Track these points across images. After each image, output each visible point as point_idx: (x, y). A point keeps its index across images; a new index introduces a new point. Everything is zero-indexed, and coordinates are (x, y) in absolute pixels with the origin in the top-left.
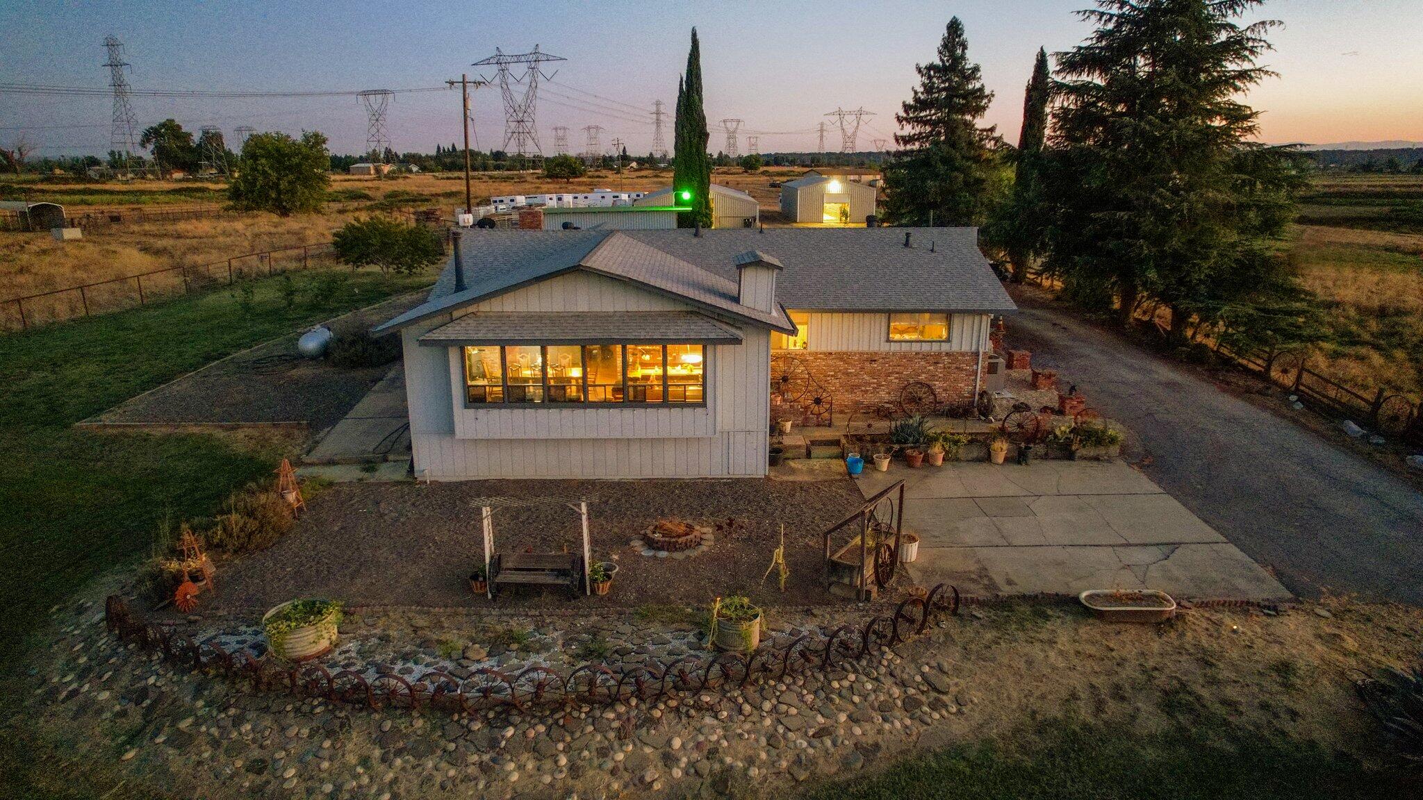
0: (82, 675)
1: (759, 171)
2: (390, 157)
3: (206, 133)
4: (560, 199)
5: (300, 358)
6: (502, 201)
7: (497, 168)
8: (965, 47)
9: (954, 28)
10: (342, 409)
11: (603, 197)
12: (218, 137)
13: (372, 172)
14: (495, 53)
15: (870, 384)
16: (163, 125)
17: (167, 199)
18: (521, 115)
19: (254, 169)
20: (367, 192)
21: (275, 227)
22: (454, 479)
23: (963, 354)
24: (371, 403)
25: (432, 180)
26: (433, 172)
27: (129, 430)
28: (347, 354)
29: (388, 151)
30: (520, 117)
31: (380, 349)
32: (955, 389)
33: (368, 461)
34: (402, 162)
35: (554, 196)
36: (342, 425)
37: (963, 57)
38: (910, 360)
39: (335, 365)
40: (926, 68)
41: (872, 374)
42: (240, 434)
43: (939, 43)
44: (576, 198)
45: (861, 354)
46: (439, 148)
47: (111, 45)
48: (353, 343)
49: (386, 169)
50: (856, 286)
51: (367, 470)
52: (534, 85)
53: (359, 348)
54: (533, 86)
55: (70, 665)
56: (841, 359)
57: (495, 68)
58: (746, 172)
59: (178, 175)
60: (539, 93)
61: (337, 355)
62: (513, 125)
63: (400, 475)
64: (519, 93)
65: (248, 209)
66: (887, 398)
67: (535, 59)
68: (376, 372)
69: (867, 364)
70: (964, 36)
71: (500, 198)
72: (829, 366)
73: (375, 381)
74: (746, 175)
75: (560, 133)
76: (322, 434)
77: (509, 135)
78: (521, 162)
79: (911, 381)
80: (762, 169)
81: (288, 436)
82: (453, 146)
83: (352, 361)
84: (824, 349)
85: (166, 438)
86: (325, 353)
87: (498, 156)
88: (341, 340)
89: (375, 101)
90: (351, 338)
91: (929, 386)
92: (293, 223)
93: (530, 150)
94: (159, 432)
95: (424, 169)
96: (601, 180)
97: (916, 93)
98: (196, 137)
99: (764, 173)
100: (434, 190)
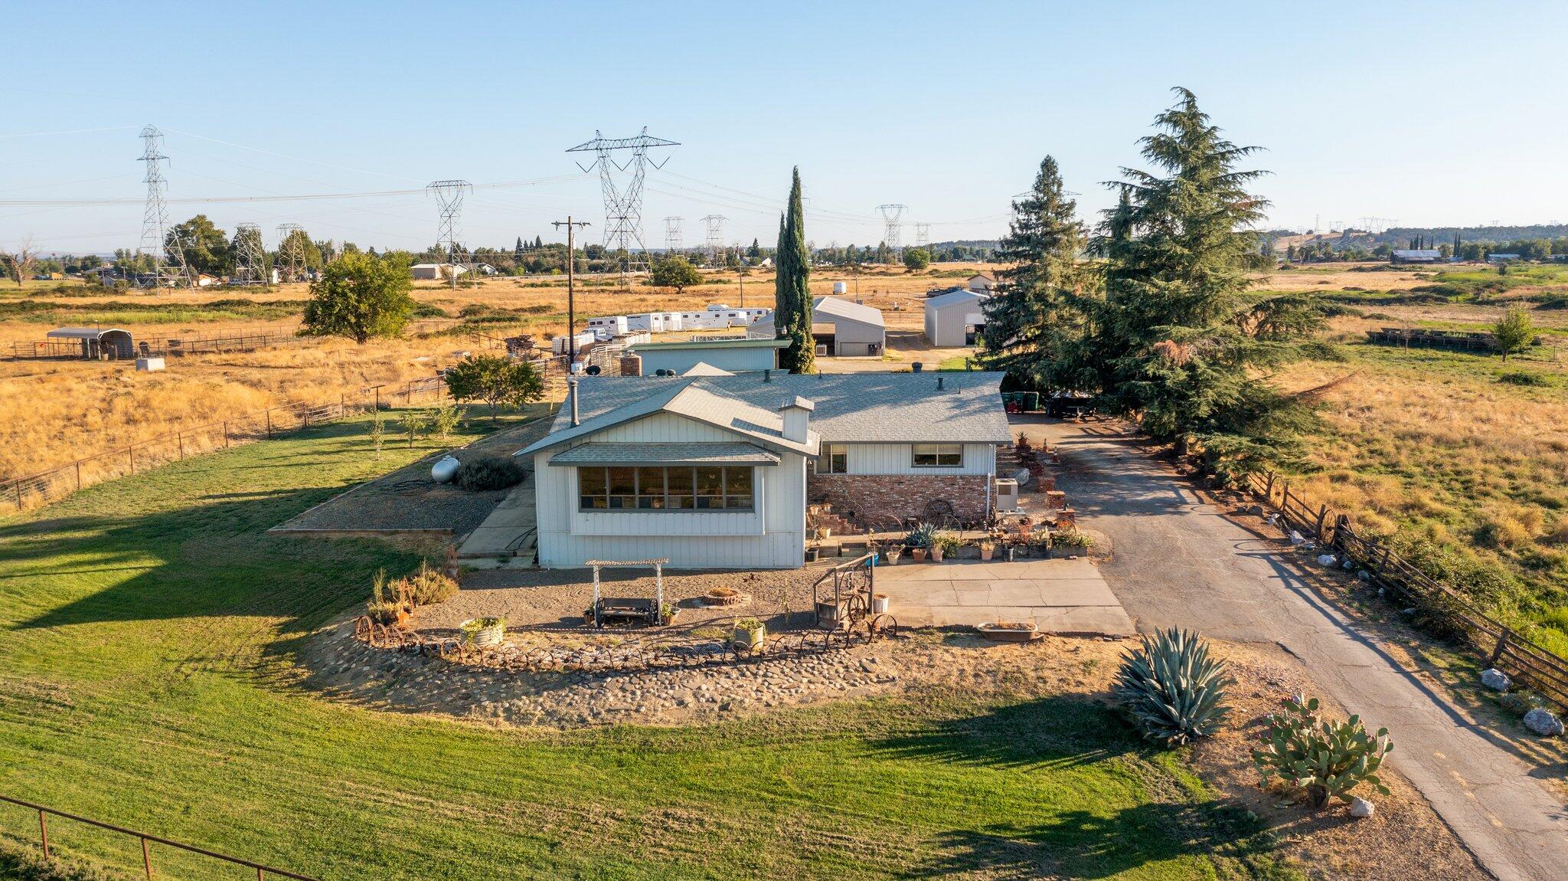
0: (350, 660)
1: (926, 271)
2: (457, 254)
3: (241, 230)
4: (667, 319)
5: (432, 483)
6: (601, 323)
7: (594, 268)
8: (1060, 185)
9: (1048, 166)
10: (476, 521)
11: (717, 316)
12: (254, 236)
13: (438, 275)
14: (594, 137)
15: (899, 501)
16: (192, 222)
17: (211, 316)
18: (624, 211)
19: (333, 292)
20: (439, 306)
21: (357, 355)
22: (568, 568)
23: (974, 477)
24: (501, 515)
25: (513, 288)
26: (513, 275)
27: (311, 535)
28: (474, 479)
29: (456, 248)
30: (623, 214)
31: (501, 475)
32: (969, 506)
33: (502, 556)
34: (474, 260)
35: (660, 315)
36: (478, 532)
37: (1058, 194)
38: (931, 482)
39: (464, 489)
40: (1022, 204)
41: (900, 493)
42: (400, 538)
43: (1033, 180)
44: (686, 316)
45: (891, 476)
46: (519, 242)
47: (149, 135)
48: (479, 470)
49: (458, 270)
50: (887, 423)
51: (503, 562)
52: (640, 173)
53: (485, 473)
54: (639, 179)
55: (339, 656)
56: (875, 481)
57: (595, 154)
58: (909, 272)
59: (205, 281)
60: (646, 183)
61: (465, 480)
62: (615, 222)
63: (527, 564)
64: (622, 183)
65: (321, 333)
66: (913, 513)
67: (643, 143)
68: (500, 494)
69: (896, 485)
70: (1058, 175)
71: (599, 319)
72: (864, 486)
73: (499, 501)
74: (909, 275)
75: (673, 224)
76: (463, 538)
77: (610, 234)
78: (623, 261)
79: (933, 499)
80: (930, 267)
81: (437, 539)
82: (538, 238)
83: (478, 485)
84: (860, 472)
85: (342, 542)
86: (454, 479)
87: (593, 252)
88: (468, 468)
89: (449, 195)
90: (476, 466)
91: (948, 503)
92: (376, 349)
93: (633, 246)
94: (335, 537)
95: (505, 271)
96: (720, 286)
97: (1013, 228)
98: (230, 237)
99: (934, 273)
100: (519, 304)
